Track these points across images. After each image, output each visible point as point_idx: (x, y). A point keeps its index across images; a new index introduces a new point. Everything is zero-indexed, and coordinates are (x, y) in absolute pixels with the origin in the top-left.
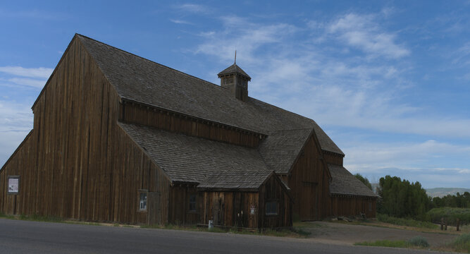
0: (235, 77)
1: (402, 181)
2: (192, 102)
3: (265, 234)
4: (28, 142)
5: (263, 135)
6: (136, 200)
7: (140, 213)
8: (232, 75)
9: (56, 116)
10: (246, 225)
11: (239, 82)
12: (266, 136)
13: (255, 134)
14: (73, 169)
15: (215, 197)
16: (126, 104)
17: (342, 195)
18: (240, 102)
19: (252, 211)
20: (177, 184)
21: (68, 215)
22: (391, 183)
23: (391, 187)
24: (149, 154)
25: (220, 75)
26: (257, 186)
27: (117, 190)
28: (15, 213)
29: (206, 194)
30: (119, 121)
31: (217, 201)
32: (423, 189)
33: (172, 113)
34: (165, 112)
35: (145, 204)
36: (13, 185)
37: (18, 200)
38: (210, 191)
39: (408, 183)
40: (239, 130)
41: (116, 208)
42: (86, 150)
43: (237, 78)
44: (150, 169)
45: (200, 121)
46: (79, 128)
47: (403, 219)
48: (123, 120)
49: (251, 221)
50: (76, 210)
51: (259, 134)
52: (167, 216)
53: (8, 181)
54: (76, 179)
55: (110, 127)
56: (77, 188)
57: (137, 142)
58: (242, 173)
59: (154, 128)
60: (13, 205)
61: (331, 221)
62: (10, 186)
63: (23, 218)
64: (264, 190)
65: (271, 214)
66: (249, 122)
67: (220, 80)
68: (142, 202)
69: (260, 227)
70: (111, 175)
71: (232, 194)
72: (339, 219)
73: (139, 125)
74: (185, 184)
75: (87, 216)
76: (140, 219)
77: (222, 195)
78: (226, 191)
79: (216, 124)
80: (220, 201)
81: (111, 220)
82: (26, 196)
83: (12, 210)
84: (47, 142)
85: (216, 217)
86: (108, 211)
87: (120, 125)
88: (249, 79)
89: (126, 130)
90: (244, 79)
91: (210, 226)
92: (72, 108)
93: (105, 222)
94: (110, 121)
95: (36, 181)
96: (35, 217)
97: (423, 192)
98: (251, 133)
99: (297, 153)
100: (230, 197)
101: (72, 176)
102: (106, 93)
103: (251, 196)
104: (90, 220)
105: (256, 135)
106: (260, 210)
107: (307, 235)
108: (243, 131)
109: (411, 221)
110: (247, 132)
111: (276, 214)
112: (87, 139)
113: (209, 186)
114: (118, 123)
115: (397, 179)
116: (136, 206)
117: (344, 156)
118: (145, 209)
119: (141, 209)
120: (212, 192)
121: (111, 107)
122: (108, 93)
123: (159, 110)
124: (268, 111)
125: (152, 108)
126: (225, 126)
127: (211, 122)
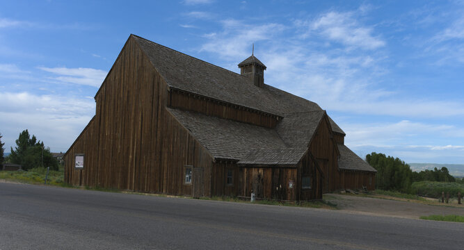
0: (253, 67)
1: (387, 157)
2: (221, 89)
3: (301, 206)
4: (92, 125)
5: (279, 117)
6: (182, 175)
7: (186, 186)
8: (251, 65)
9: (114, 104)
10: (285, 198)
11: (257, 71)
12: (282, 118)
13: (273, 115)
14: (128, 148)
15: (254, 172)
16: (173, 92)
17: (348, 170)
18: (258, 89)
19: (291, 185)
20: (218, 160)
21: (124, 187)
22: (378, 160)
23: (377, 163)
24: (193, 134)
25: (241, 66)
26: (295, 163)
27: (165, 165)
28: (80, 184)
29: (246, 170)
30: (168, 107)
31: (256, 176)
32: (407, 165)
33: (207, 99)
34: (202, 97)
35: (190, 178)
36: (79, 162)
37: (83, 174)
38: (250, 167)
39: (393, 158)
40: (260, 112)
41: (165, 182)
42: (139, 133)
43: (254, 68)
44: (195, 148)
45: (229, 105)
46: (133, 114)
47: (389, 192)
48: (170, 106)
49: (289, 195)
50: (131, 183)
51: (276, 116)
52: (210, 189)
53: (75, 158)
54: (131, 157)
55: (160, 111)
56: (132, 164)
57: (183, 124)
58: (279, 151)
59: (194, 112)
60: (79, 178)
61: (341, 194)
62: (77, 162)
63: (88, 189)
64: (301, 166)
65: (306, 187)
66: (268, 106)
67: (240, 69)
68: (187, 176)
69: (297, 200)
70: (161, 153)
71: (271, 169)
72: (347, 192)
73: (182, 109)
74: (224, 160)
75: (140, 188)
76: (186, 191)
77: (261, 171)
78: (265, 167)
79: (242, 107)
80: (259, 176)
81: (160, 191)
82: (90, 171)
83: (79, 182)
84: (107, 125)
85: (255, 190)
86: (158, 184)
87: (168, 110)
88: (264, 68)
89: (174, 114)
90: (261, 68)
91: (252, 199)
92: (128, 97)
93: (155, 193)
94: (160, 107)
95: (98, 158)
96: (98, 188)
97: (407, 167)
98: (270, 115)
99: (312, 132)
100: (269, 173)
101: (128, 154)
102: (156, 84)
103: (290, 171)
104: (143, 191)
105: (274, 117)
106: (298, 184)
107: (334, 206)
108: (264, 113)
109: (398, 193)
110: (267, 114)
111: (310, 188)
112: (140, 123)
113: (249, 162)
114: (167, 108)
115: (382, 156)
116: (183, 180)
117: (345, 135)
118: (190, 182)
119: (187, 183)
120: (252, 167)
121: (160, 94)
122: (158, 84)
123: (197, 96)
124: (280, 96)
125: (192, 95)
126: (250, 109)
127: (238, 106)
